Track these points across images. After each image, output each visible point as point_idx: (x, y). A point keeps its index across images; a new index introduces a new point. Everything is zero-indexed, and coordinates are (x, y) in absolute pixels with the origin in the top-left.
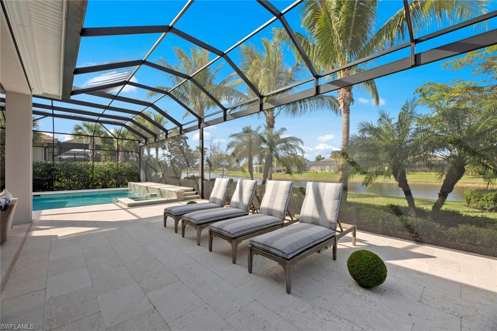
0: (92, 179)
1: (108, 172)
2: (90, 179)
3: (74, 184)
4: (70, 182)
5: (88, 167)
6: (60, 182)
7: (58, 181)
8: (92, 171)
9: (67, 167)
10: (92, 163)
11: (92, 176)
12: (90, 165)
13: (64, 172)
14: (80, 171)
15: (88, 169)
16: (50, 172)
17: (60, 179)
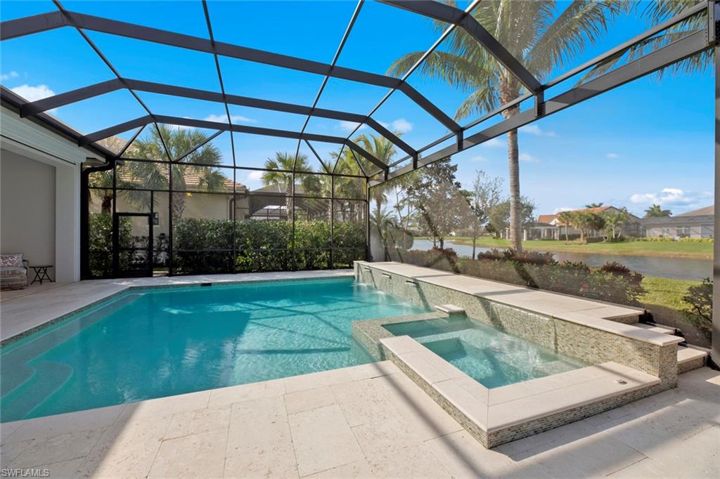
0: (291, 252)
1: (317, 238)
2: (288, 252)
3: (265, 260)
4: (259, 256)
5: (285, 230)
6: (246, 256)
7: (242, 254)
8: (292, 239)
9: (255, 230)
10: (292, 222)
11: (291, 246)
12: (289, 225)
13: (250, 239)
14: (274, 238)
15: (285, 233)
16: (231, 239)
17: (245, 251)
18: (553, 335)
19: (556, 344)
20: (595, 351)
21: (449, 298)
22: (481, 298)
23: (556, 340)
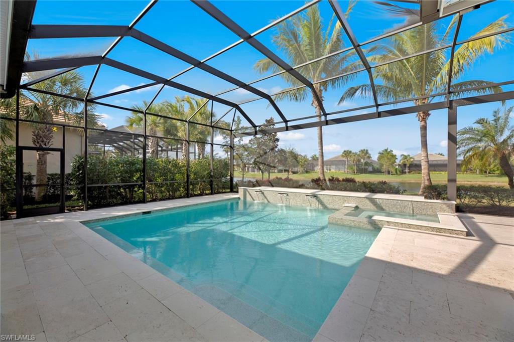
18: (412, 208)
19: (413, 211)
20: (431, 210)
21: (345, 201)
22: (369, 198)
23: (413, 209)
